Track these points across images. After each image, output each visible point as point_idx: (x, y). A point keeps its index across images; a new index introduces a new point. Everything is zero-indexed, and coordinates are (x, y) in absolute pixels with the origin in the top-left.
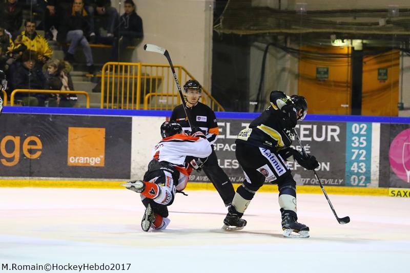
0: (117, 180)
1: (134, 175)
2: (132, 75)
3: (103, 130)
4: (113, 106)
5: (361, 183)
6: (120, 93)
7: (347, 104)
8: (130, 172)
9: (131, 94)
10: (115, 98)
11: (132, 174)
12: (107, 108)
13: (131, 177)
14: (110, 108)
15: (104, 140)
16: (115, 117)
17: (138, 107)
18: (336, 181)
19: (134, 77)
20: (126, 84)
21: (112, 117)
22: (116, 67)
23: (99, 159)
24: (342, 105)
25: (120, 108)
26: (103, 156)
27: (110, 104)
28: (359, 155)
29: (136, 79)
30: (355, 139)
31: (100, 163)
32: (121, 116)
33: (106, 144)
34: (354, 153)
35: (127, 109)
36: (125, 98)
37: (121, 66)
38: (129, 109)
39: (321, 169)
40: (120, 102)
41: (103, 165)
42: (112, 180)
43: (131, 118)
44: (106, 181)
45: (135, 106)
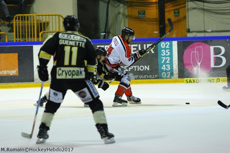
0: (26, 83)
1: (36, 79)
2: (31, 21)
3: (17, 54)
4: (21, 40)
5: (168, 77)
6: (25, 32)
7: (157, 31)
8: (33, 78)
9: (31, 32)
10: (22, 35)
11: (35, 79)
12: (18, 41)
13: (35, 80)
14: (20, 41)
15: (17, 61)
16: (23, 46)
17: (36, 40)
18: (154, 76)
19: (32, 22)
20: (28, 27)
21: (21, 46)
22: (22, 17)
23: (15, 71)
24: (154, 32)
25: (26, 41)
26: (17, 70)
27: (19, 39)
28: (166, 60)
29: (34, 23)
30: (163, 51)
31: (16, 74)
32: (26, 45)
33: (19, 62)
34: (163, 59)
35: (30, 41)
36: (28, 35)
37: (25, 17)
38: (31, 41)
39: (144, 69)
40: (25, 37)
41: (17, 75)
42: (24, 83)
43: (33, 46)
44: (20, 84)
45: (34, 39)
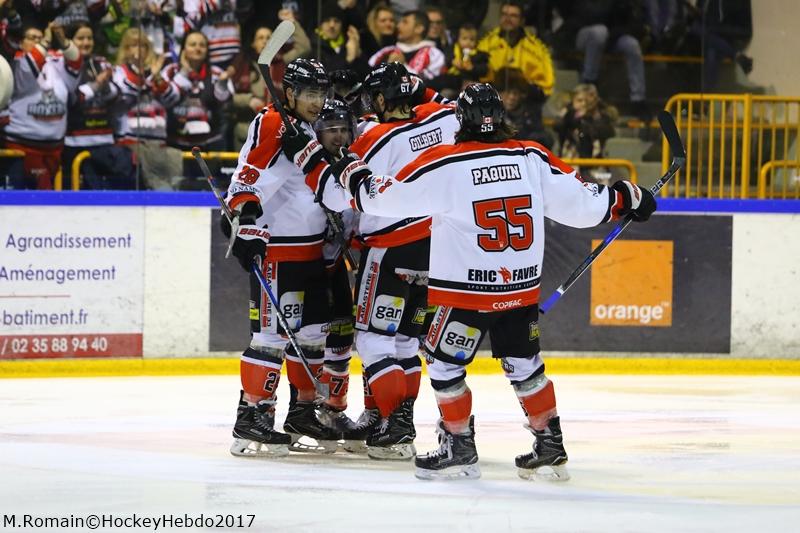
0: (700, 355)
1: (739, 344)
2: (731, 122)
3: (669, 245)
4: (690, 192)
6: (706, 163)
8: (728, 337)
9: (728, 163)
10: (694, 175)
11: (733, 342)
12: (677, 196)
13: (732, 349)
14: (683, 195)
15: (669, 269)
16: (695, 217)
17: (744, 195)
20: (717, 142)
21: (689, 217)
22: (696, 104)
23: (661, 310)
25: (705, 195)
26: (668, 304)
27: (682, 188)
29: (740, 130)
31: (663, 318)
32: (709, 214)
33: (675, 276)
35: (721, 196)
36: (716, 174)
37: (707, 103)
38: (724, 197)
40: (705, 182)
41: (668, 323)
42: (690, 356)
43: (731, 218)
44: (675, 358)
45: (738, 190)
